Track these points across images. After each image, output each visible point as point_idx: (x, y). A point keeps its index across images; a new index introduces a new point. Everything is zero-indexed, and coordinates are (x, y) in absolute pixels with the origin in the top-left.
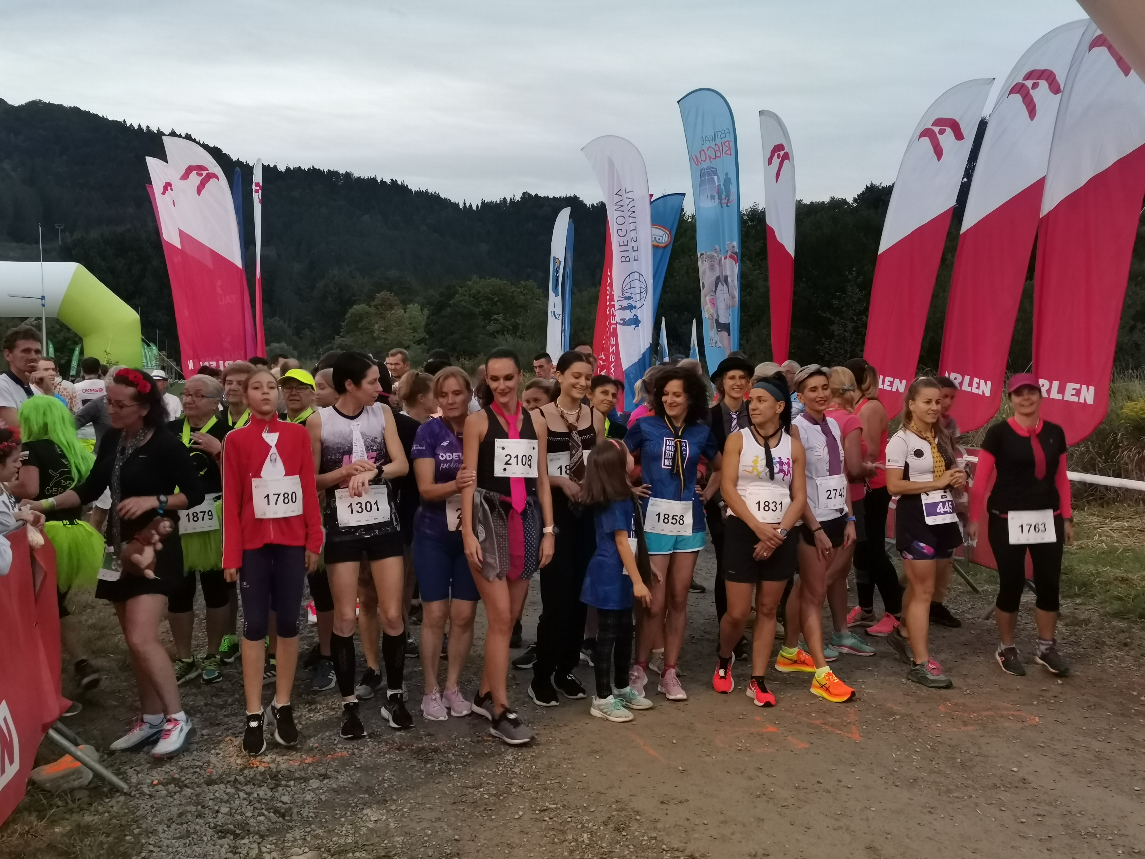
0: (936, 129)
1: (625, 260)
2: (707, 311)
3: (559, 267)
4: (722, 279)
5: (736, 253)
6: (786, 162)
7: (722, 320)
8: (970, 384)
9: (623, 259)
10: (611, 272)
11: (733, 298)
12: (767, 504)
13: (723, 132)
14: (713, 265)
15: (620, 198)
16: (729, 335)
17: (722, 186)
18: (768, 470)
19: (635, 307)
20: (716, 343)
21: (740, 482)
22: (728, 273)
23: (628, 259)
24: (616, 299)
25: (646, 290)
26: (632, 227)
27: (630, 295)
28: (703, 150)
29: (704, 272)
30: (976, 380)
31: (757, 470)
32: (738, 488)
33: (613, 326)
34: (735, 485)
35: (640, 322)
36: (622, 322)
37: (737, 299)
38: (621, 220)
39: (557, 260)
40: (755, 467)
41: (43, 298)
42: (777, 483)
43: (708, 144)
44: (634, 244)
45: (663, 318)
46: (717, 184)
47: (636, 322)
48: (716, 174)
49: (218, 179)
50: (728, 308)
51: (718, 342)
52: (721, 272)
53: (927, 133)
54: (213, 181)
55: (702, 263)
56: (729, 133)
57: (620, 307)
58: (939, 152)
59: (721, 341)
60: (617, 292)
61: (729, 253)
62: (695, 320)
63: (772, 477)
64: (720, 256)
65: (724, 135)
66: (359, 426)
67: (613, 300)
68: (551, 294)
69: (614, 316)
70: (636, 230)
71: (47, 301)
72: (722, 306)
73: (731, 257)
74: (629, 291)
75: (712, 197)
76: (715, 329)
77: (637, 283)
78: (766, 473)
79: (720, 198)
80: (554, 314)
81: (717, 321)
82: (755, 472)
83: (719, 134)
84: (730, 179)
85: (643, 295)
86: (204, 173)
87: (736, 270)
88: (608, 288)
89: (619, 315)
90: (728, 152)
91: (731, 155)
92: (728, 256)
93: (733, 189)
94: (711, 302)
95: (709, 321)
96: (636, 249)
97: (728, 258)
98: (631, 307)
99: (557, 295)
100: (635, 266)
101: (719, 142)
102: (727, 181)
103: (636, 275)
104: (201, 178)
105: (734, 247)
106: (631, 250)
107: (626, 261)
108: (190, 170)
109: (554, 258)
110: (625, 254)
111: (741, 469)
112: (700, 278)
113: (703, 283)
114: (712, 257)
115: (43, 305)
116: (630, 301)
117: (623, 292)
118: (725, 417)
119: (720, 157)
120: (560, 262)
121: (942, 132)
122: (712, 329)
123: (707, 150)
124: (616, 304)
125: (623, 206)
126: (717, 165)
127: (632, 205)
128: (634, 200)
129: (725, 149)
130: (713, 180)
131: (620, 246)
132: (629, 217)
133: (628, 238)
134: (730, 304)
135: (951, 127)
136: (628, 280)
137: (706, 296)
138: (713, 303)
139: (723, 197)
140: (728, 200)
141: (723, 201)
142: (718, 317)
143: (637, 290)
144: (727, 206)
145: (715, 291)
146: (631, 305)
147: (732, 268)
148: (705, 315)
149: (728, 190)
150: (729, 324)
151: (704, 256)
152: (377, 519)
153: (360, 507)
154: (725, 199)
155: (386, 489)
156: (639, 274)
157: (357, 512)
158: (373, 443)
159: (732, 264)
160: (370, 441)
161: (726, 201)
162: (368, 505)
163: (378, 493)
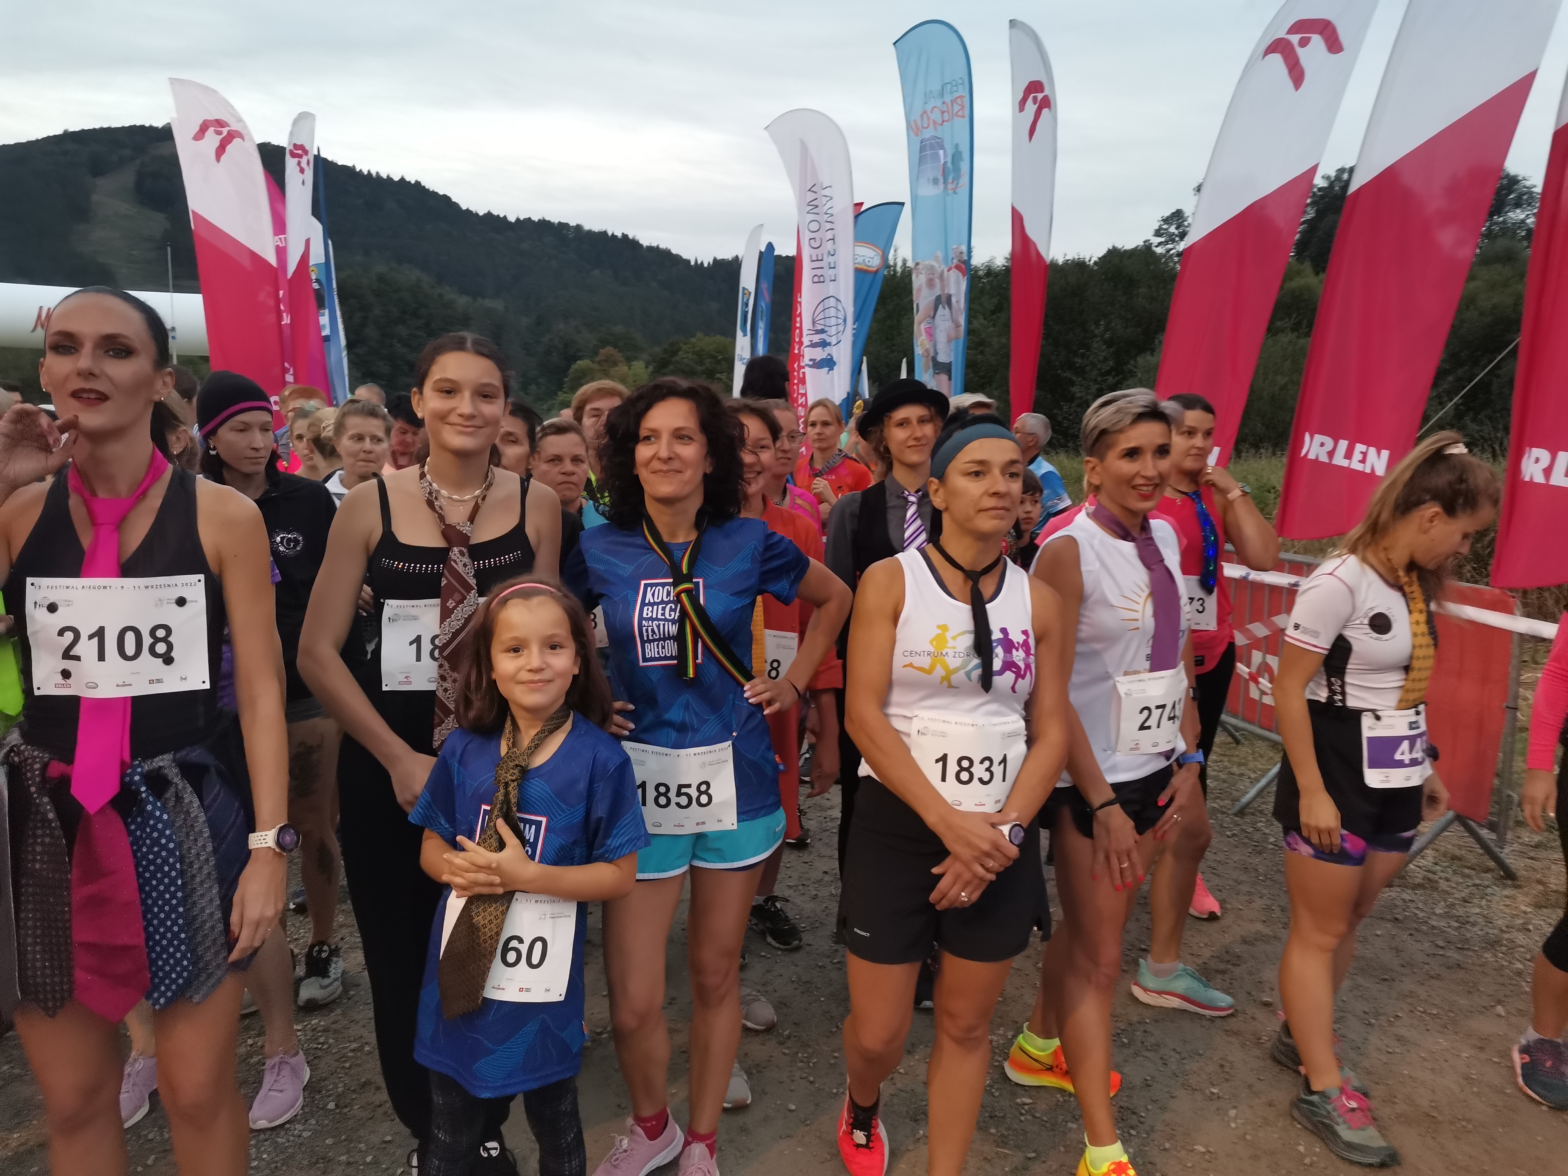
0: (1295, 39)
1: (819, 280)
3: (748, 300)
4: (944, 299)
6: (1045, 112)
7: (942, 358)
8: (1349, 455)
9: (816, 279)
10: (800, 297)
11: (958, 326)
12: (965, 765)
13: (954, 83)
15: (814, 196)
16: (950, 379)
17: (949, 165)
18: (976, 661)
19: (829, 344)
21: (896, 696)
22: (952, 291)
23: (822, 279)
24: (805, 332)
25: (845, 320)
26: (829, 235)
27: (823, 327)
28: (925, 112)
29: (919, 290)
30: (1360, 448)
31: (945, 667)
32: (892, 710)
33: (802, 370)
34: (884, 702)
35: (835, 364)
36: (811, 363)
37: (962, 329)
38: (814, 226)
39: (746, 292)
40: (937, 656)
42: (1000, 699)
43: (932, 103)
44: (831, 259)
45: (865, 358)
47: (829, 363)
48: (942, 147)
50: (949, 341)
53: (1278, 47)
54: (237, 141)
55: (917, 276)
56: (963, 84)
57: (809, 343)
58: (1298, 74)
60: (807, 324)
61: (956, 261)
62: (904, 360)
63: (986, 682)
67: (801, 336)
68: (739, 333)
69: (803, 356)
70: (833, 240)
71: (178, 334)
72: (941, 338)
74: (822, 322)
75: (935, 181)
76: (931, 370)
77: (832, 312)
78: (968, 675)
79: (945, 182)
81: (934, 360)
82: (939, 672)
83: (949, 86)
84: (960, 153)
85: (841, 328)
86: (225, 131)
87: (964, 285)
88: (798, 319)
89: (809, 354)
90: (960, 113)
91: (963, 117)
92: (953, 265)
93: (965, 166)
94: (926, 332)
96: (833, 266)
97: (954, 270)
98: (824, 344)
99: (745, 335)
100: (830, 289)
101: (948, 98)
102: (957, 157)
103: (832, 302)
104: (221, 137)
105: (962, 253)
106: (826, 267)
107: (820, 282)
108: (206, 127)
109: (744, 289)
110: (818, 272)
111: (899, 661)
112: (914, 298)
116: (823, 336)
117: (814, 323)
119: (948, 121)
120: (750, 293)
121: (1304, 43)
122: (926, 371)
123: (932, 111)
124: (806, 341)
125: (817, 206)
126: (944, 133)
127: (828, 205)
128: (832, 199)
129: (957, 108)
130: (938, 155)
131: (812, 261)
132: (826, 221)
133: (823, 250)
134: (953, 334)
135: (1321, 33)
136: (820, 308)
137: (920, 324)
138: (930, 333)
139: (950, 180)
140: (957, 184)
141: (950, 186)
142: (936, 353)
143: (833, 321)
144: (955, 193)
145: (934, 317)
146: (825, 340)
147: (958, 283)
148: (918, 351)
149: (957, 170)
150: (950, 363)
151: (920, 266)
154: (953, 183)
156: (837, 299)
159: (958, 278)
161: (955, 185)
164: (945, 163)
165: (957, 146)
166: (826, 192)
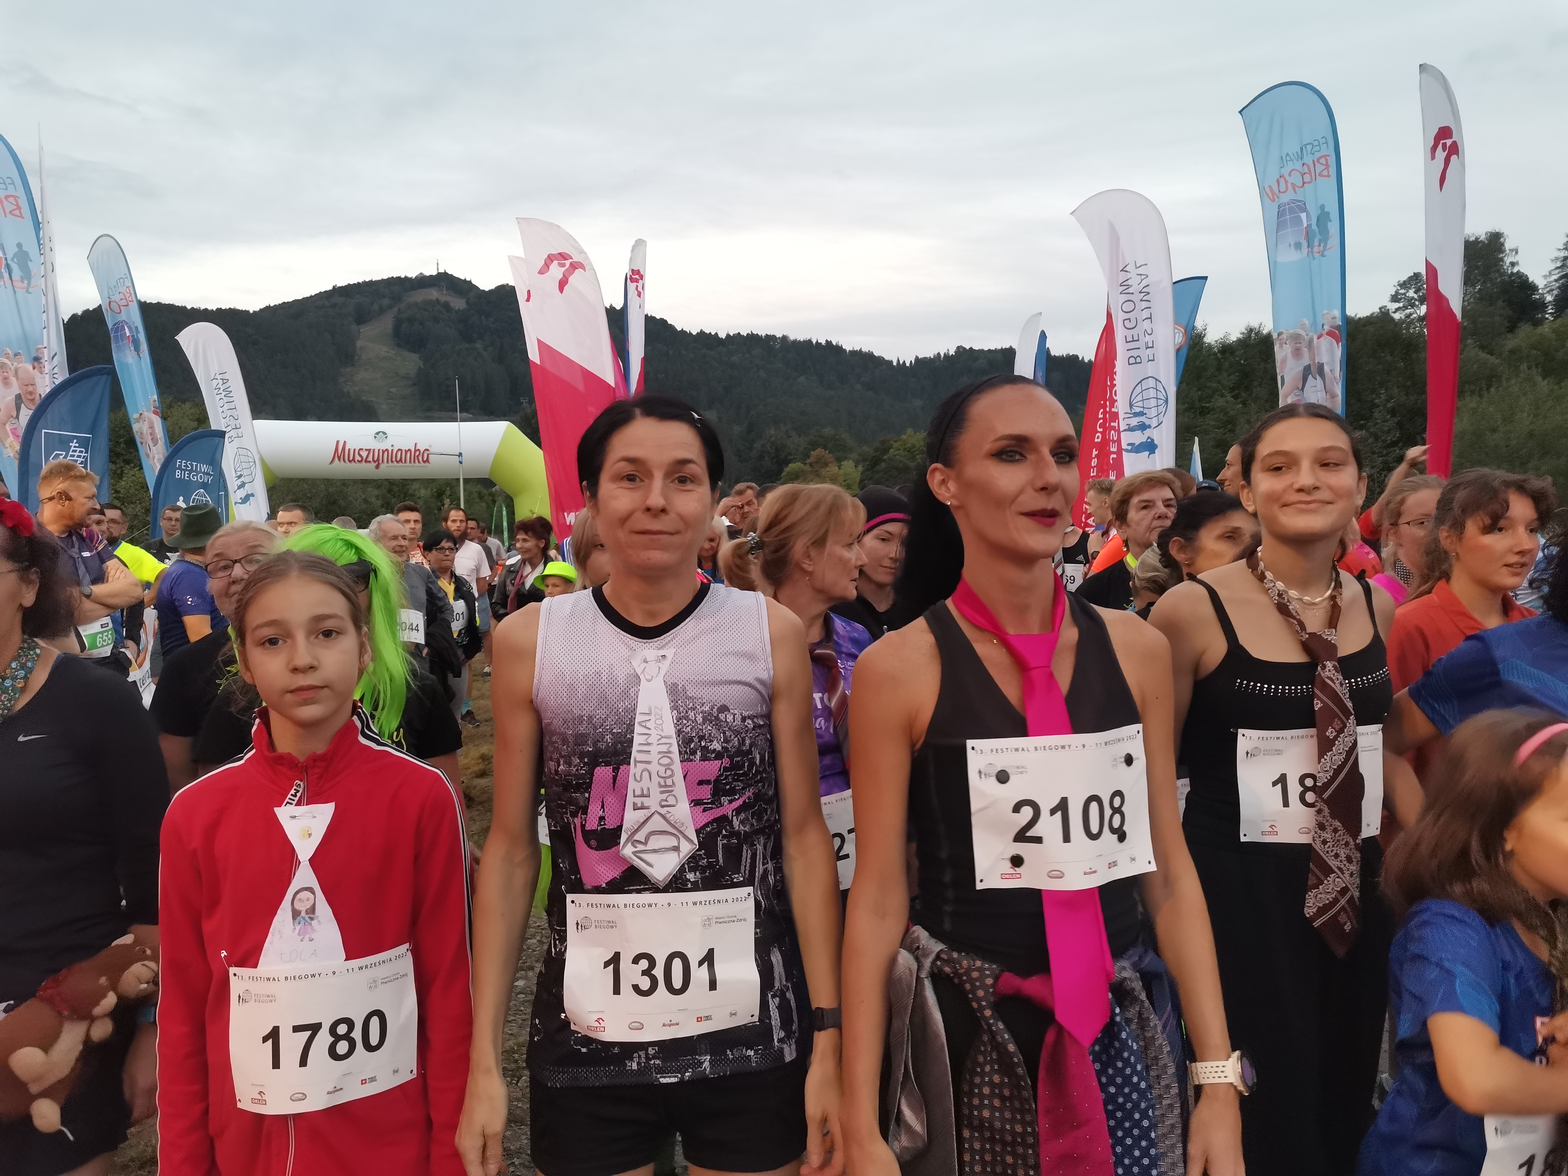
1: (1134, 361)
4: (1314, 369)
5: (1338, 328)
6: (1454, 158)
9: (1132, 360)
11: (1335, 397)
13: (1316, 143)
15: (1126, 275)
19: (1149, 427)
22: (1325, 359)
23: (1138, 360)
24: (1121, 416)
25: (1166, 401)
26: (1146, 314)
27: (1142, 409)
28: (1282, 177)
33: (1112, 456)
35: (1155, 447)
36: (1129, 448)
37: (1339, 399)
38: (1127, 306)
41: (460, 454)
43: (1290, 166)
44: (1148, 338)
45: (1196, 439)
46: (1305, 225)
47: (1150, 447)
48: (1304, 210)
49: (584, 270)
52: (1312, 358)
54: (578, 274)
55: (1281, 346)
56: (1325, 141)
57: (1127, 427)
60: (1121, 407)
61: (1326, 328)
65: (1316, 148)
69: (1121, 440)
70: (1150, 318)
71: (464, 459)
73: (1330, 334)
74: (1140, 404)
75: (1298, 246)
77: (1152, 393)
79: (1310, 246)
83: (1309, 147)
84: (1328, 213)
85: (1162, 409)
86: (568, 263)
87: (1340, 353)
89: (1127, 439)
90: (1325, 173)
91: (1328, 176)
92: (1324, 333)
93: (1333, 227)
96: (1150, 345)
97: (1324, 336)
98: (1143, 427)
100: (1150, 369)
101: (1309, 159)
102: (1323, 218)
103: (1151, 383)
104: (564, 268)
105: (1334, 318)
106: (1143, 347)
107: (1136, 363)
108: (549, 260)
110: (1135, 353)
112: (1278, 371)
113: (1282, 377)
115: (461, 463)
116: (1143, 419)
117: (1131, 406)
119: (1309, 182)
123: (1290, 175)
124: (1122, 425)
125: (1131, 286)
126: (1308, 195)
127: (1144, 283)
128: (1147, 277)
129: (1319, 168)
130: (1300, 218)
131: (1127, 342)
132: (1141, 300)
133: (1139, 330)
139: (1316, 243)
140: (1324, 248)
141: (1316, 249)
143: (1153, 403)
144: (1323, 256)
145: (1302, 389)
146: (1144, 424)
147: (1332, 352)
149: (1324, 232)
151: (1284, 336)
152: (708, 1018)
153: (644, 973)
154: (1319, 245)
155: (751, 903)
156: (1156, 379)
157: (636, 988)
158: (708, 728)
159: (1331, 345)
160: (700, 719)
161: (1321, 248)
162: (677, 964)
163: (720, 921)
164: (1309, 226)
165: (1322, 207)
166: (1140, 270)
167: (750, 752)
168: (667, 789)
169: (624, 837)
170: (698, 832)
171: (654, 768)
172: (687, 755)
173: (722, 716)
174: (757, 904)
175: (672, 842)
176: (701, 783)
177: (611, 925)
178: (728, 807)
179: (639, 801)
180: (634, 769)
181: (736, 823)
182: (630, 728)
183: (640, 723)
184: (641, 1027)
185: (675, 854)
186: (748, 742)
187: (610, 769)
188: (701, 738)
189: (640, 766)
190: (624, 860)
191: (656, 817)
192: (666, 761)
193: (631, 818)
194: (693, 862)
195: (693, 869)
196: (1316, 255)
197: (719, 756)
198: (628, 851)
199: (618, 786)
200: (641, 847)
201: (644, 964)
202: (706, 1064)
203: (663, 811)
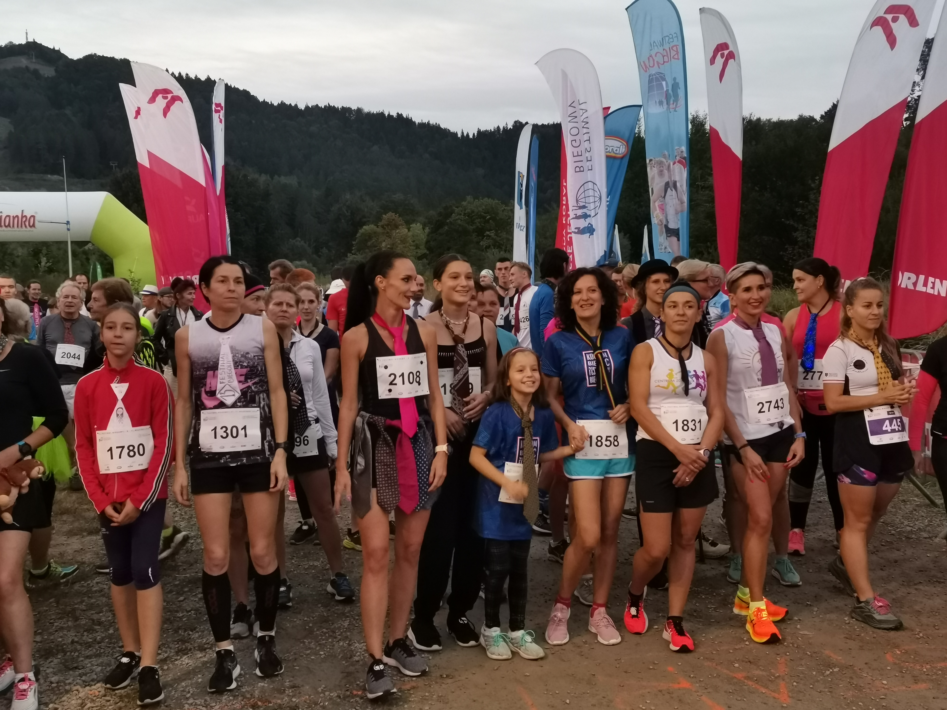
0: (889, 17)
1: (580, 170)
2: (656, 216)
3: (522, 182)
4: (671, 184)
5: (684, 158)
6: (731, 61)
7: (672, 226)
8: (925, 284)
9: (578, 169)
10: (566, 182)
11: (682, 203)
12: (685, 423)
13: (671, 36)
14: (662, 171)
15: (573, 110)
16: (678, 240)
17: (670, 91)
19: (590, 216)
20: (666, 248)
21: (652, 400)
22: (677, 178)
23: (582, 169)
24: (571, 208)
25: (600, 198)
26: (586, 137)
27: (584, 204)
28: (651, 56)
29: (653, 178)
30: (931, 279)
31: (672, 386)
32: (651, 406)
33: (569, 235)
34: (648, 402)
35: (594, 230)
36: (576, 230)
37: (686, 204)
38: (574, 132)
39: (521, 175)
40: (669, 382)
41: (68, 223)
42: (693, 399)
43: (656, 50)
44: (588, 154)
45: (616, 226)
46: (665, 90)
47: (590, 230)
48: (664, 79)
49: (182, 102)
50: (677, 213)
51: (668, 247)
52: (670, 177)
53: (879, 22)
54: (178, 103)
55: (651, 169)
56: (677, 37)
57: (574, 216)
58: (892, 40)
59: (671, 246)
60: (572, 202)
61: (678, 158)
63: (686, 392)
64: (669, 161)
65: (671, 40)
66: (230, 340)
67: (567, 209)
68: (517, 207)
69: (570, 225)
70: (589, 140)
71: (71, 226)
72: (671, 211)
73: (679, 162)
74: (583, 200)
75: (661, 103)
76: (665, 234)
77: (591, 193)
79: (668, 103)
80: (519, 226)
81: (666, 227)
82: (670, 388)
83: (667, 38)
84: (678, 84)
85: (597, 204)
86: (170, 96)
87: (685, 174)
88: (564, 198)
89: (574, 224)
90: (676, 57)
91: (678, 59)
92: (676, 161)
93: (681, 93)
94: (659, 208)
95: (659, 227)
96: (589, 159)
97: (677, 163)
98: (585, 216)
99: (521, 208)
100: (589, 176)
101: (667, 47)
102: (675, 86)
103: (590, 185)
104: (167, 101)
105: (682, 152)
106: (585, 160)
107: (580, 171)
108: (156, 93)
109: (519, 172)
110: (579, 164)
111: (653, 384)
112: (649, 184)
113: (652, 189)
114: (660, 163)
115: (68, 230)
116: (585, 210)
117: (577, 201)
118: (647, 324)
119: (668, 62)
120: (524, 176)
121: (895, 20)
122: (661, 234)
123: (656, 56)
124: (572, 214)
125: (576, 117)
126: (666, 70)
127: (585, 116)
128: (587, 111)
129: (673, 53)
130: (662, 85)
131: (574, 156)
132: (583, 127)
133: (582, 148)
134: (679, 209)
135: (905, 14)
136: (582, 190)
137: (655, 202)
138: (662, 209)
139: (671, 102)
140: (676, 105)
141: (671, 106)
142: (668, 222)
143: (592, 199)
144: (675, 111)
145: (664, 197)
146: (586, 213)
147: (681, 173)
148: (654, 221)
149: (676, 96)
150: (678, 229)
151: (653, 162)
152: (245, 446)
153: (224, 432)
154: (673, 104)
155: (259, 413)
156: (594, 183)
157: (222, 436)
158: (243, 359)
159: (681, 169)
160: (240, 356)
161: (674, 106)
162: (234, 430)
163: (248, 417)
164: (667, 90)
165: (675, 79)
166: (582, 106)
167: (256, 366)
168: (230, 377)
169: (217, 392)
170: (241, 390)
171: (226, 370)
172: (236, 367)
173: (247, 355)
174: (261, 413)
175: (232, 393)
176: (241, 375)
177: (214, 418)
178: (250, 383)
179: (221, 381)
180: (219, 371)
181: (253, 388)
182: (218, 360)
183: (222, 358)
184: (224, 448)
185: (233, 397)
186: (256, 363)
187: (212, 372)
188: (241, 362)
189: (222, 370)
190: (218, 399)
191: (227, 386)
192: (229, 368)
193: (219, 386)
194: (239, 399)
195: (239, 402)
196: (671, 110)
197: (246, 367)
198: (219, 396)
199: (215, 376)
200: (223, 395)
201: (224, 429)
202: (245, 461)
203: (229, 384)
